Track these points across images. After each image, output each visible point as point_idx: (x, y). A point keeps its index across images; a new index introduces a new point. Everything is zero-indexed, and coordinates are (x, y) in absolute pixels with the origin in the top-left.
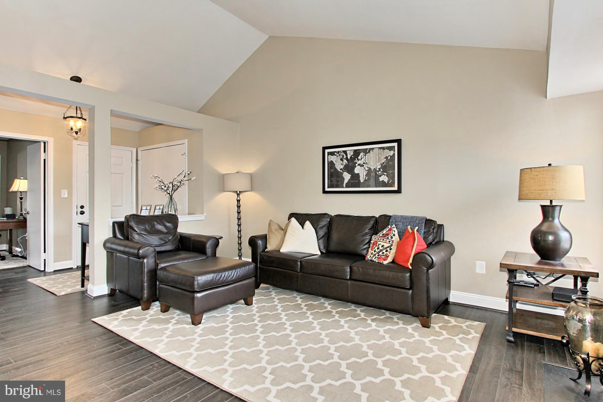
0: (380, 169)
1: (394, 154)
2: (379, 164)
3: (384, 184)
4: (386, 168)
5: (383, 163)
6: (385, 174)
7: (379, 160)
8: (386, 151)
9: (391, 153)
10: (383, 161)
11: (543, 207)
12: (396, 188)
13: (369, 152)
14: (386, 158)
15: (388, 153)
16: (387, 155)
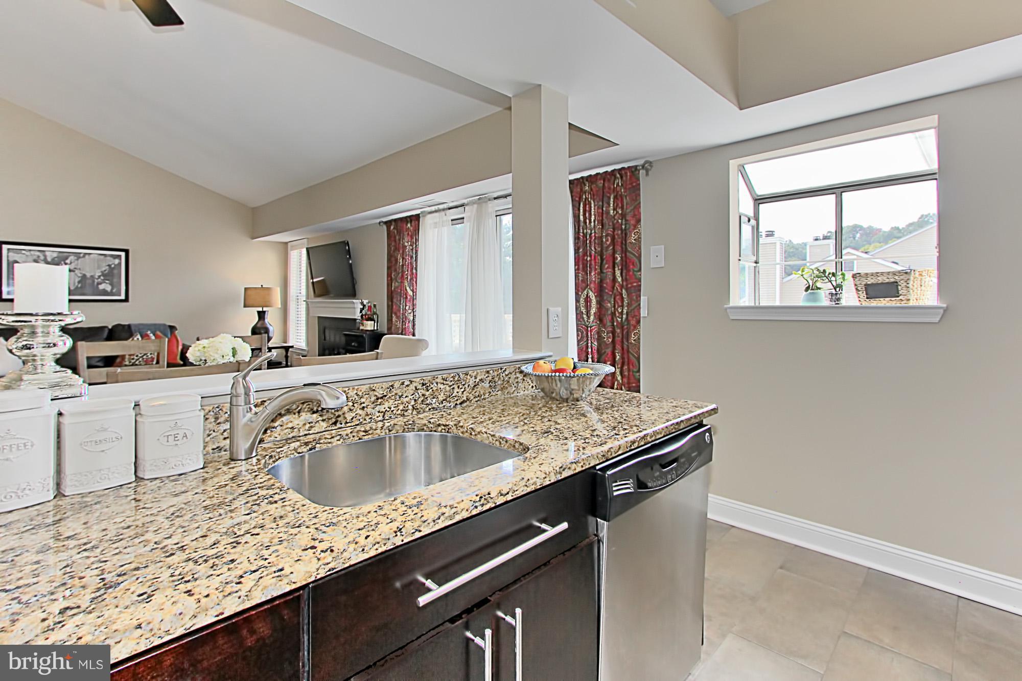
0: (99, 277)
1: (120, 264)
2: (99, 271)
3: (105, 293)
4: (110, 275)
5: (105, 271)
6: (107, 282)
7: (99, 267)
8: (108, 258)
9: (117, 261)
10: (104, 269)
11: (259, 312)
12: (123, 297)
13: (84, 256)
14: (109, 266)
15: (110, 261)
16: (110, 263)
